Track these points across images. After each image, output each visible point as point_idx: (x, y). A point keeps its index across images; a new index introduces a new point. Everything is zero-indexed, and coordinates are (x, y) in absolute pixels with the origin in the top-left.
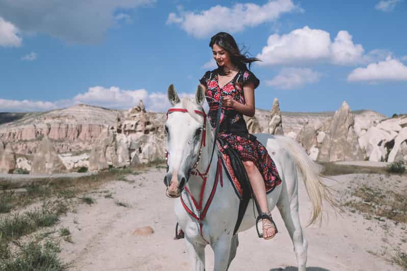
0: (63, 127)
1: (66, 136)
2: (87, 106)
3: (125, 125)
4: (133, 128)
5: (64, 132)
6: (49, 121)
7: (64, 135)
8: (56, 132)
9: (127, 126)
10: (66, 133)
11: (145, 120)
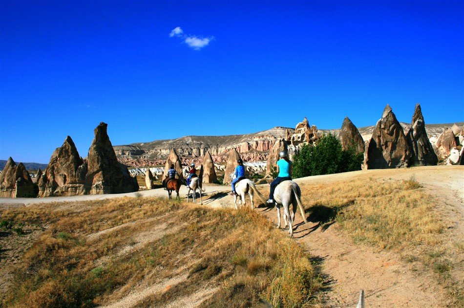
0: (266, 142)
1: (268, 149)
2: (281, 128)
3: (294, 137)
4: (300, 140)
5: (267, 145)
6: (257, 139)
7: (267, 148)
8: (262, 146)
9: (295, 138)
10: (268, 147)
11: (309, 133)
